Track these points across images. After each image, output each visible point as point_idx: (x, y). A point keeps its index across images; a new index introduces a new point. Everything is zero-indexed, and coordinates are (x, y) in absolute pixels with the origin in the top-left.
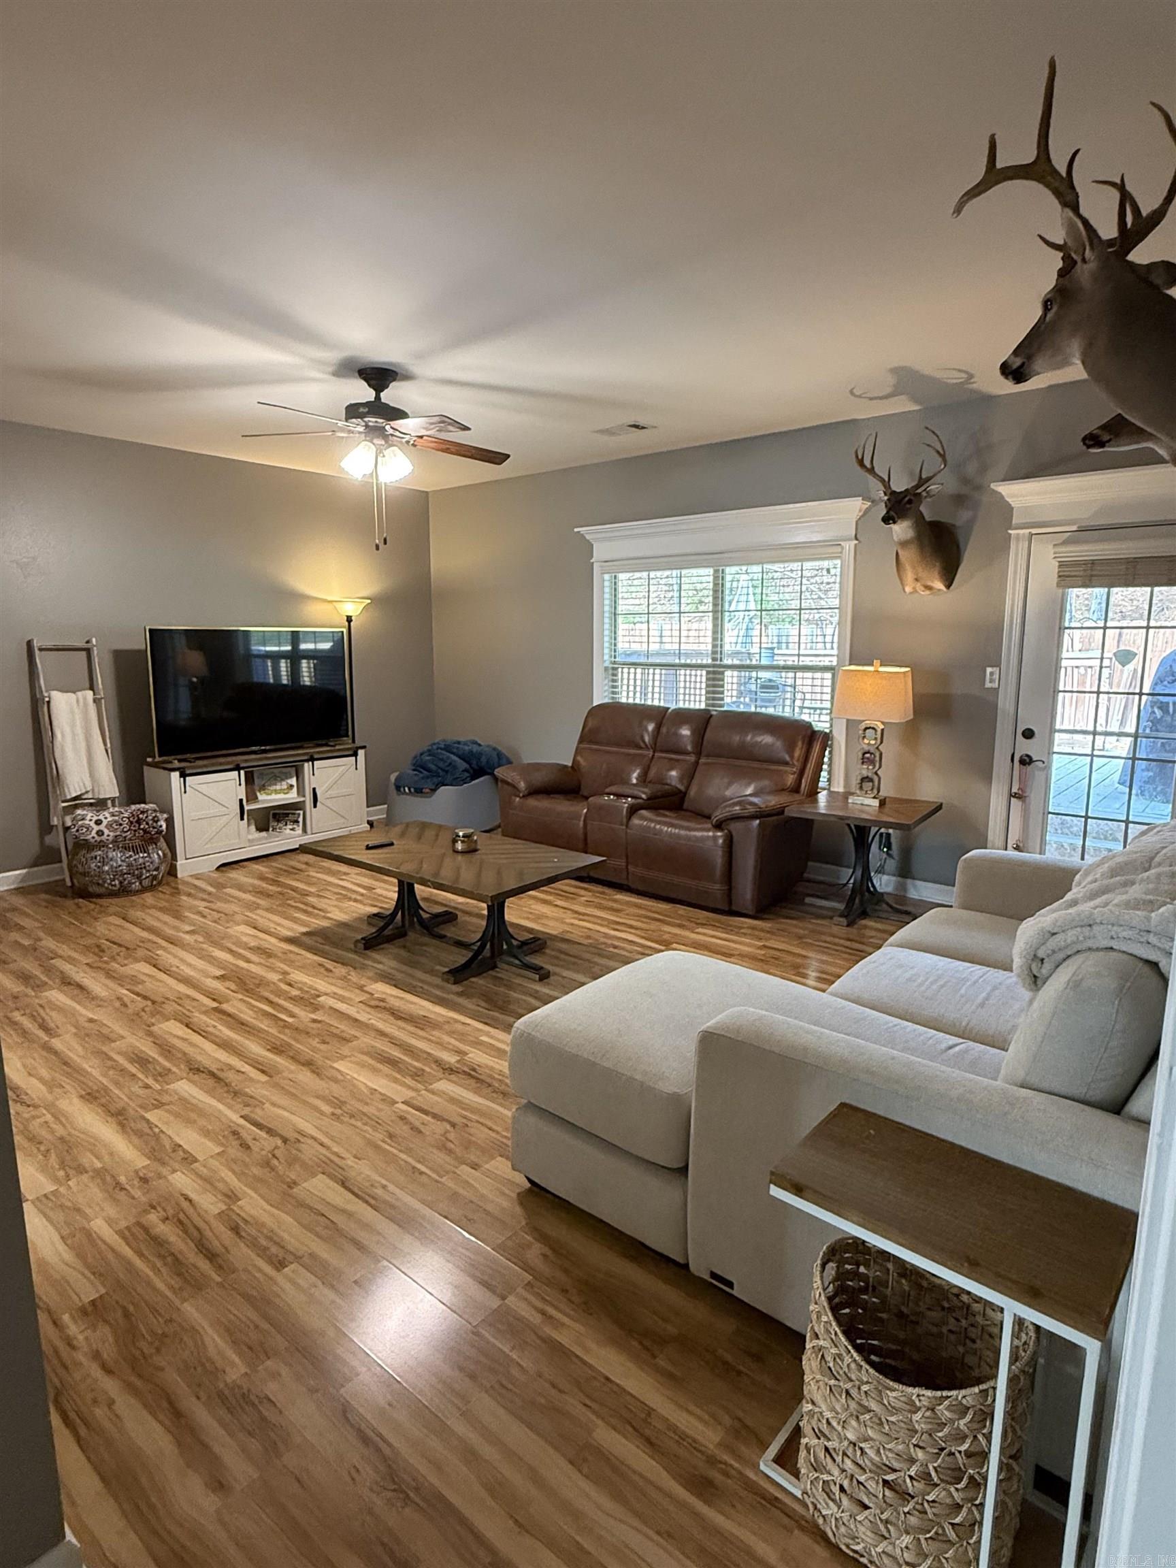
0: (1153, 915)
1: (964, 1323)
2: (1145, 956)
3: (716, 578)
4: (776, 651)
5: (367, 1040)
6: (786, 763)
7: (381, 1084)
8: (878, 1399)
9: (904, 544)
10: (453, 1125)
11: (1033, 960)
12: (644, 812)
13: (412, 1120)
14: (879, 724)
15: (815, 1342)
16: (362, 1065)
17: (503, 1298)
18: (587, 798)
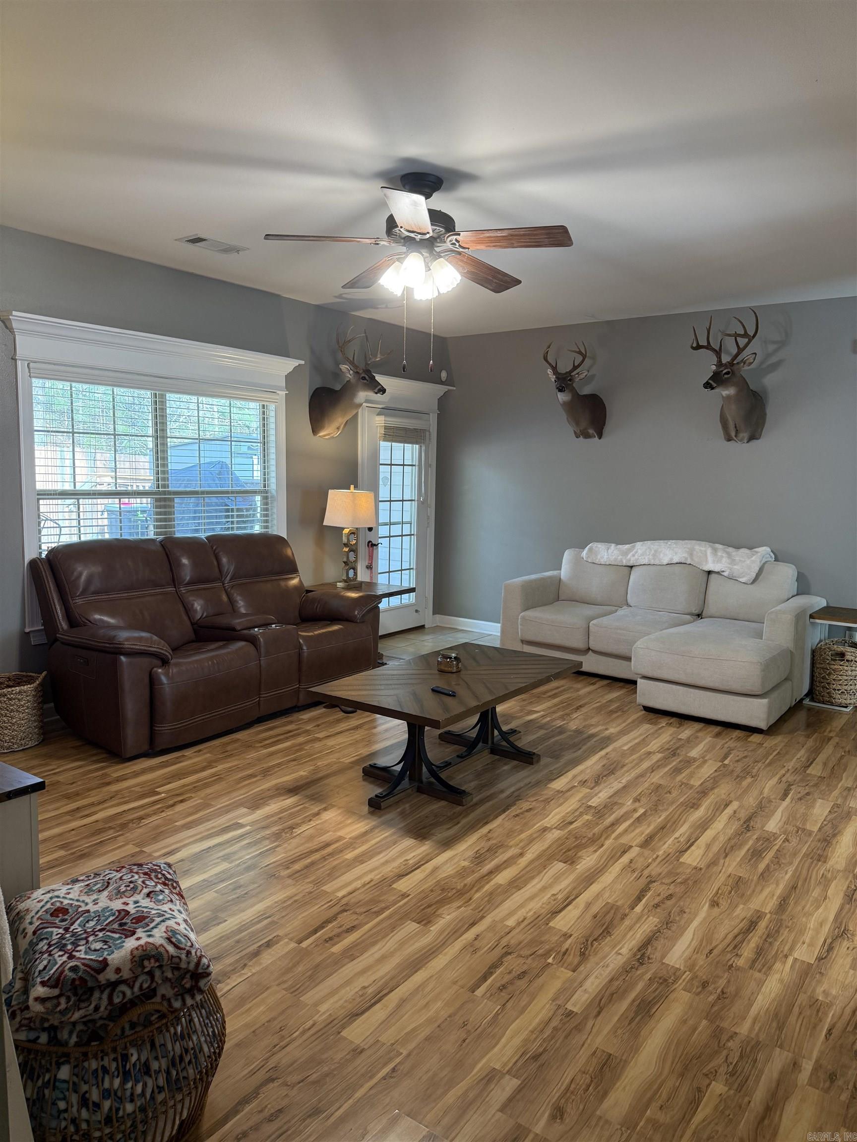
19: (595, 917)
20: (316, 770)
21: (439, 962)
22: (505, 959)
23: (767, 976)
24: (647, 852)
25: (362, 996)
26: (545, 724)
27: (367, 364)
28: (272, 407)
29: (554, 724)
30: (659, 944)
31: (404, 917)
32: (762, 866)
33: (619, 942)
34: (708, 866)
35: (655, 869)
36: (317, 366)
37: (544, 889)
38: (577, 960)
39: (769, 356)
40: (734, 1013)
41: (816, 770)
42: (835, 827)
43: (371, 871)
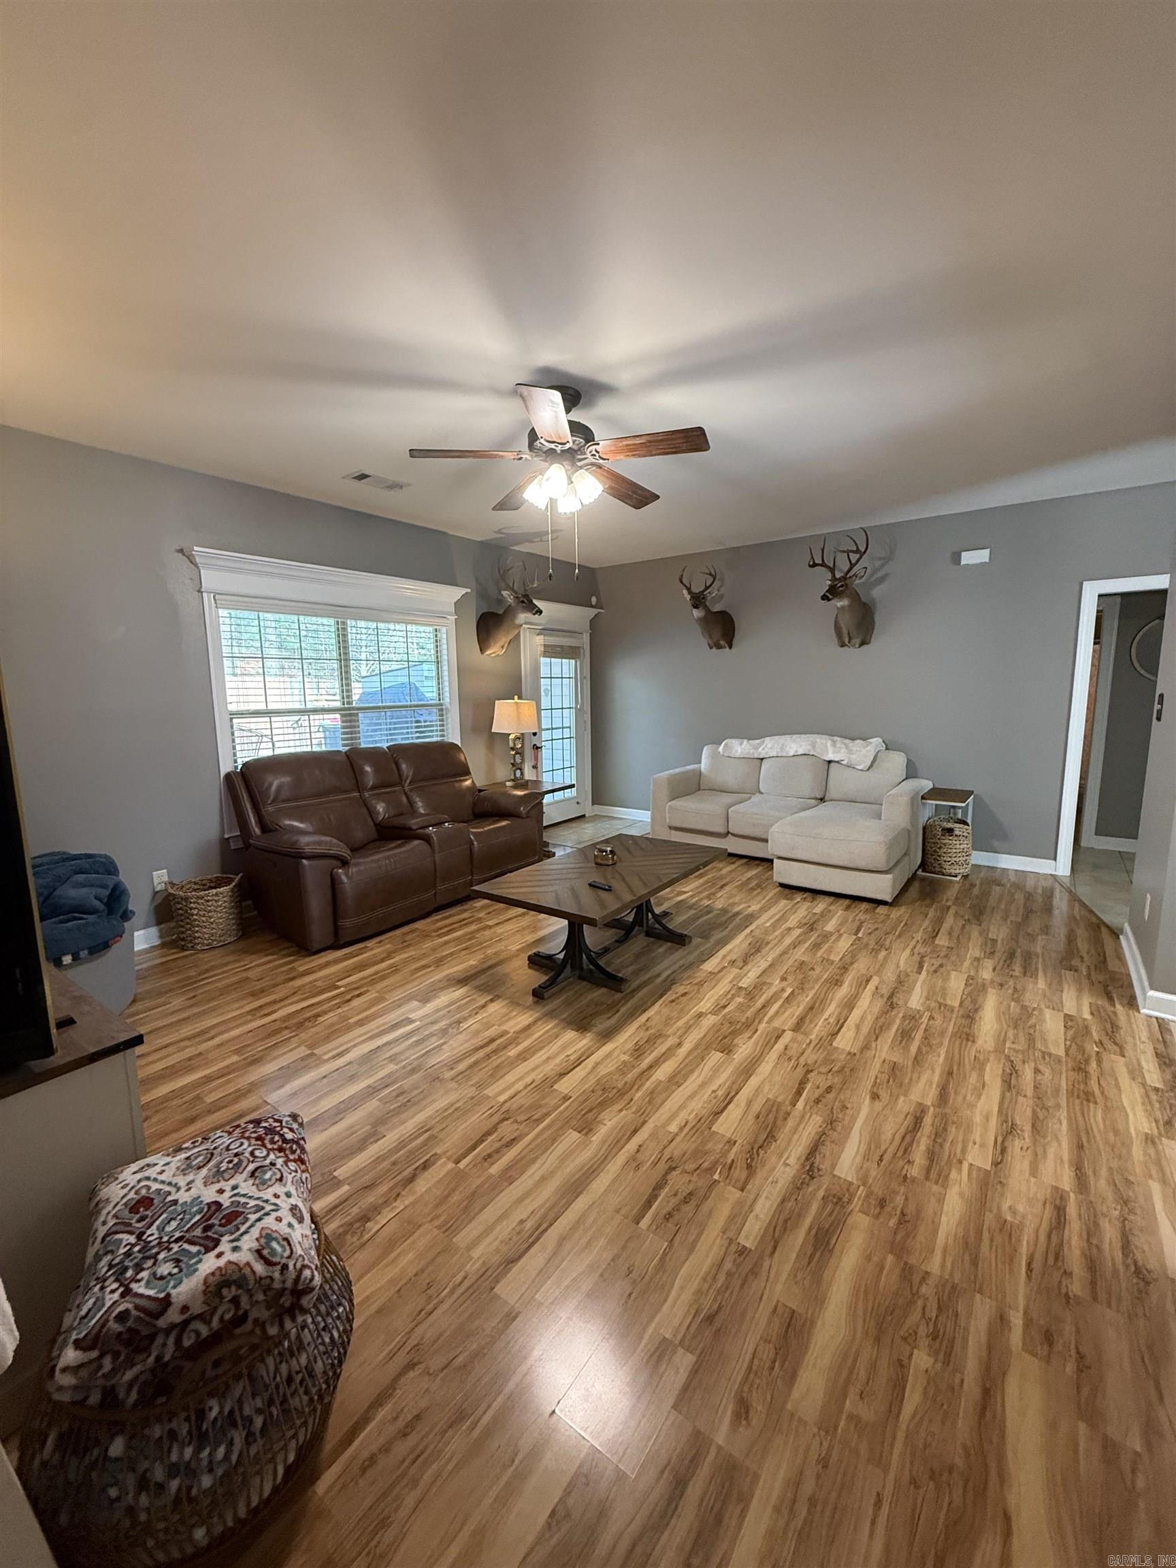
19: (758, 1117)
20: (487, 958)
21: (599, 1185)
22: (669, 1177)
23: (946, 1189)
24: (800, 1037)
25: (519, 1233)
26: (694, 904)
27: (526, 590)
28: (444, 630)
29: (702, 903)
30: (826, 1150)
31: (565, 1125)
32: (914, 1049)
33: (786, 1149)
34: (862, 1051)
35: (810, 1057)
36: (482, 594)
37: (703, 1085)
38: (744, 1174)
39: (876, 571)
40: (921, 1244)
41: (942, 941)
42: (974, 1002)
43: (534, 1069)
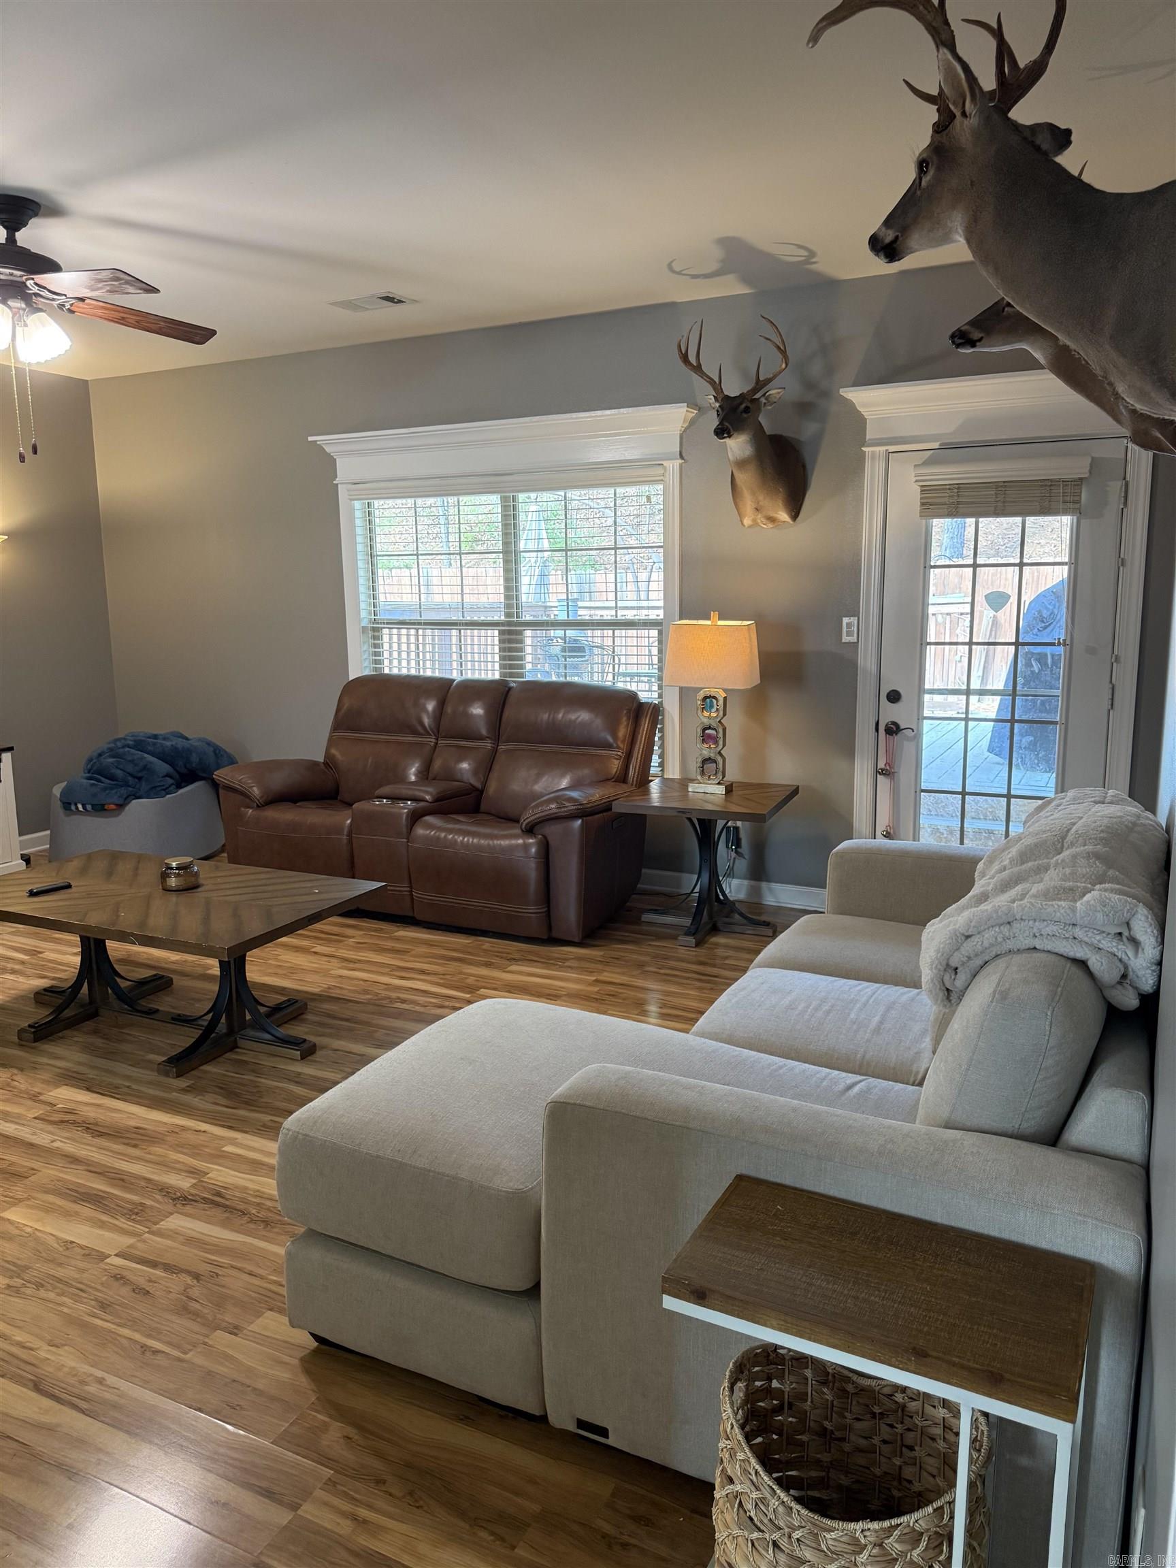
0: (1078, 904)
1: (900, 1428)
2: (1071, 954)
3: (505, 508)
4: (580, 604)
5: (49, 1172)
6: (609, 746)
7: (82, 1233)
8: (814, 1545)
9: (741, 464)
10: (197, 1276)
11: (945, 970)
12: (429, 819)
13: (132, 1277)
14: (721, 691)
15: (729, 1488)
16: (49, 1209)
17: (295, 1507)
18: (350, 805)
